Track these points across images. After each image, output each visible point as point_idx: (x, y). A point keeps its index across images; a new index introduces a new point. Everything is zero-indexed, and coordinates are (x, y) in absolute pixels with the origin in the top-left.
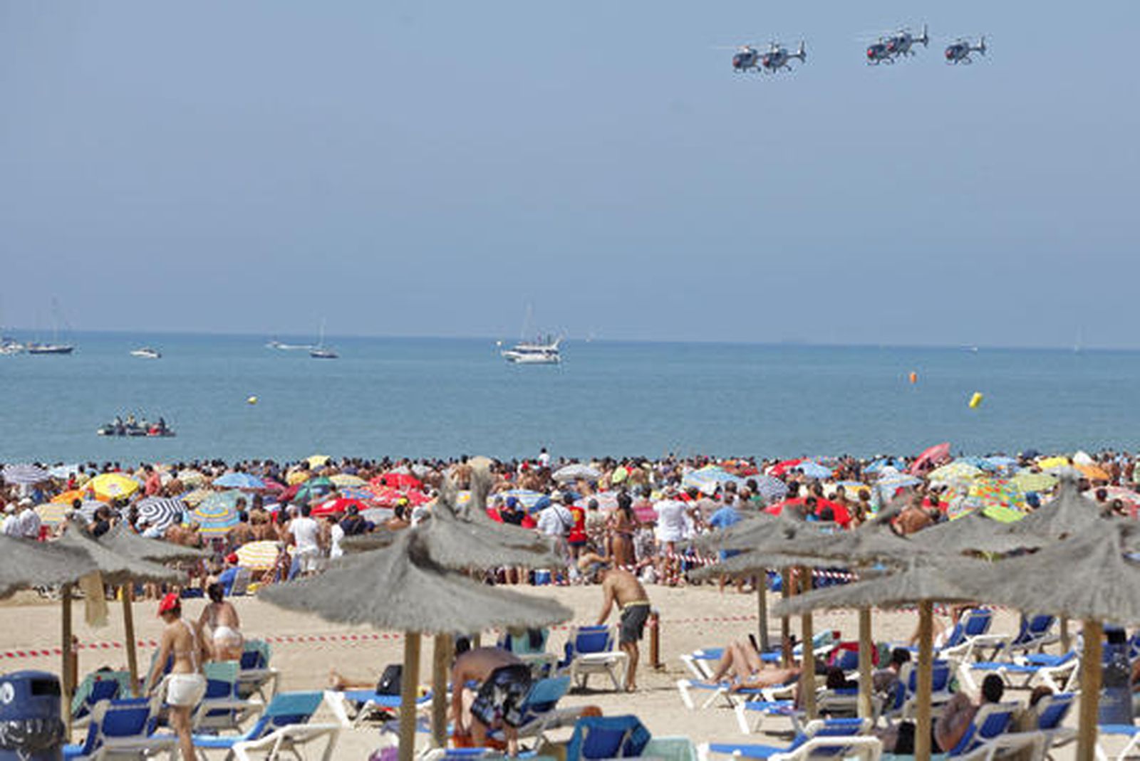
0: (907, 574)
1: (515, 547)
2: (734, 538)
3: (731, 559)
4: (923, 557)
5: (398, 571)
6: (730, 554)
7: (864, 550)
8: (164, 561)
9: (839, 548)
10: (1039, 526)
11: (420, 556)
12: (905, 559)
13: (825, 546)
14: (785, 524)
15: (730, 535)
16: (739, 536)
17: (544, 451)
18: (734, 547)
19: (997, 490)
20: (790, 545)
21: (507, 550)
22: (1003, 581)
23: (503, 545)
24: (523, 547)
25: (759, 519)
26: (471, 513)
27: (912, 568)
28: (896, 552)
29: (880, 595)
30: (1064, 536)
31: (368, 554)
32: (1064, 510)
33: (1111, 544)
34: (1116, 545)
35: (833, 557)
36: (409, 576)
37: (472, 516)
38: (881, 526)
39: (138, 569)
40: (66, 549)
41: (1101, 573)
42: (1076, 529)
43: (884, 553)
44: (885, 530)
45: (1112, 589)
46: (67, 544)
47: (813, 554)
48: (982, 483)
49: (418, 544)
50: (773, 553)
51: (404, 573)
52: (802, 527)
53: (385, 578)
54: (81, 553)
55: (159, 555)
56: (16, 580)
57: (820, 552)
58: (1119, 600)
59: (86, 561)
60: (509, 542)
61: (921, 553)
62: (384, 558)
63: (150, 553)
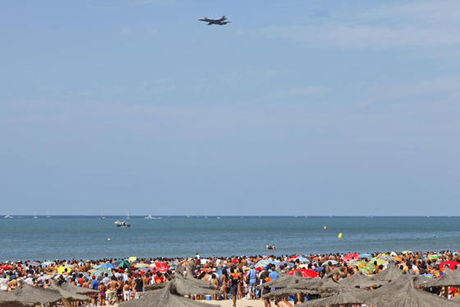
0: (339, 295)
1: (204, 288)
2: (277, 284)
3: (277, 290)
4: (344, 289)
5: (166, 297)
6: (277, 288)
7: (324, 287)
8: (83, 294)
9: (314, 287)
10: (382, 278)
11: (174, 291)
12: (339, 290)
13: (310, 286)
14: (295, 278)
15: (276, 282)
16: (279, 283)
17: (197, 254)
18: (277, 286)
19: (365, 265)
20: (297, 285)
21: (201, 288)
22: (374, 297)
23: (200, 287)
24: (207, 288)
25: (286, 277)
26: (188, 276)
27: (341, 293)
28: (335, 287)
29: (330, 302)
30: (390, 281)
31: (155, 291)
32: (390, 272)
33: (410, 284)
34: (412, 284)
35: (313, 289)
36: (170, 299)
37: (187, 277)
38: (329, 278)
39: (75, 297)
40: (52, 291)
41: (407, 294)
42: (394, 279)
43: (330, 288)
44: (330, 279)
45: (411, 300)
46: (51, 289)
47: (306, 289)
48: (360, 263)
49: (173, 287)
50: (292, 288)
51: (168, 298)
52: (301, 279)
53: (162, 299)
54: (57, 292)
55: (82, 292)
56: (35, 302)
57: (308, 288)
58: (413, 303)
59: (58, 295)
60: (202, 286)
61: (344, 287)
62: (161, 292)
63: (79, 291)
